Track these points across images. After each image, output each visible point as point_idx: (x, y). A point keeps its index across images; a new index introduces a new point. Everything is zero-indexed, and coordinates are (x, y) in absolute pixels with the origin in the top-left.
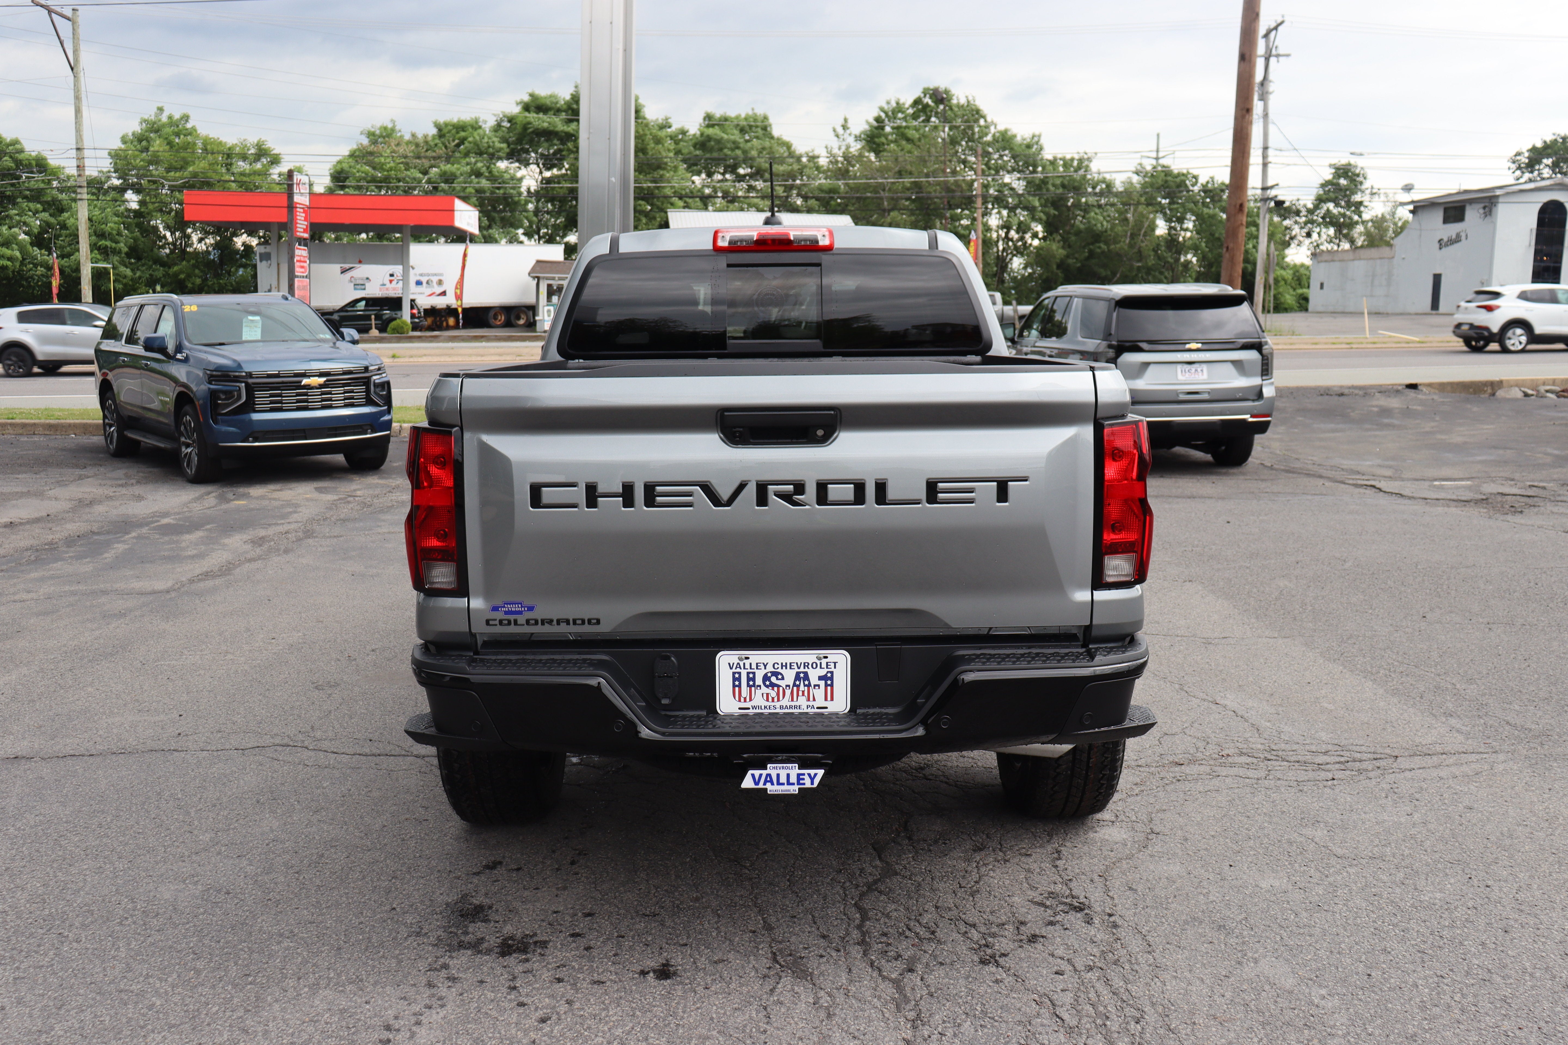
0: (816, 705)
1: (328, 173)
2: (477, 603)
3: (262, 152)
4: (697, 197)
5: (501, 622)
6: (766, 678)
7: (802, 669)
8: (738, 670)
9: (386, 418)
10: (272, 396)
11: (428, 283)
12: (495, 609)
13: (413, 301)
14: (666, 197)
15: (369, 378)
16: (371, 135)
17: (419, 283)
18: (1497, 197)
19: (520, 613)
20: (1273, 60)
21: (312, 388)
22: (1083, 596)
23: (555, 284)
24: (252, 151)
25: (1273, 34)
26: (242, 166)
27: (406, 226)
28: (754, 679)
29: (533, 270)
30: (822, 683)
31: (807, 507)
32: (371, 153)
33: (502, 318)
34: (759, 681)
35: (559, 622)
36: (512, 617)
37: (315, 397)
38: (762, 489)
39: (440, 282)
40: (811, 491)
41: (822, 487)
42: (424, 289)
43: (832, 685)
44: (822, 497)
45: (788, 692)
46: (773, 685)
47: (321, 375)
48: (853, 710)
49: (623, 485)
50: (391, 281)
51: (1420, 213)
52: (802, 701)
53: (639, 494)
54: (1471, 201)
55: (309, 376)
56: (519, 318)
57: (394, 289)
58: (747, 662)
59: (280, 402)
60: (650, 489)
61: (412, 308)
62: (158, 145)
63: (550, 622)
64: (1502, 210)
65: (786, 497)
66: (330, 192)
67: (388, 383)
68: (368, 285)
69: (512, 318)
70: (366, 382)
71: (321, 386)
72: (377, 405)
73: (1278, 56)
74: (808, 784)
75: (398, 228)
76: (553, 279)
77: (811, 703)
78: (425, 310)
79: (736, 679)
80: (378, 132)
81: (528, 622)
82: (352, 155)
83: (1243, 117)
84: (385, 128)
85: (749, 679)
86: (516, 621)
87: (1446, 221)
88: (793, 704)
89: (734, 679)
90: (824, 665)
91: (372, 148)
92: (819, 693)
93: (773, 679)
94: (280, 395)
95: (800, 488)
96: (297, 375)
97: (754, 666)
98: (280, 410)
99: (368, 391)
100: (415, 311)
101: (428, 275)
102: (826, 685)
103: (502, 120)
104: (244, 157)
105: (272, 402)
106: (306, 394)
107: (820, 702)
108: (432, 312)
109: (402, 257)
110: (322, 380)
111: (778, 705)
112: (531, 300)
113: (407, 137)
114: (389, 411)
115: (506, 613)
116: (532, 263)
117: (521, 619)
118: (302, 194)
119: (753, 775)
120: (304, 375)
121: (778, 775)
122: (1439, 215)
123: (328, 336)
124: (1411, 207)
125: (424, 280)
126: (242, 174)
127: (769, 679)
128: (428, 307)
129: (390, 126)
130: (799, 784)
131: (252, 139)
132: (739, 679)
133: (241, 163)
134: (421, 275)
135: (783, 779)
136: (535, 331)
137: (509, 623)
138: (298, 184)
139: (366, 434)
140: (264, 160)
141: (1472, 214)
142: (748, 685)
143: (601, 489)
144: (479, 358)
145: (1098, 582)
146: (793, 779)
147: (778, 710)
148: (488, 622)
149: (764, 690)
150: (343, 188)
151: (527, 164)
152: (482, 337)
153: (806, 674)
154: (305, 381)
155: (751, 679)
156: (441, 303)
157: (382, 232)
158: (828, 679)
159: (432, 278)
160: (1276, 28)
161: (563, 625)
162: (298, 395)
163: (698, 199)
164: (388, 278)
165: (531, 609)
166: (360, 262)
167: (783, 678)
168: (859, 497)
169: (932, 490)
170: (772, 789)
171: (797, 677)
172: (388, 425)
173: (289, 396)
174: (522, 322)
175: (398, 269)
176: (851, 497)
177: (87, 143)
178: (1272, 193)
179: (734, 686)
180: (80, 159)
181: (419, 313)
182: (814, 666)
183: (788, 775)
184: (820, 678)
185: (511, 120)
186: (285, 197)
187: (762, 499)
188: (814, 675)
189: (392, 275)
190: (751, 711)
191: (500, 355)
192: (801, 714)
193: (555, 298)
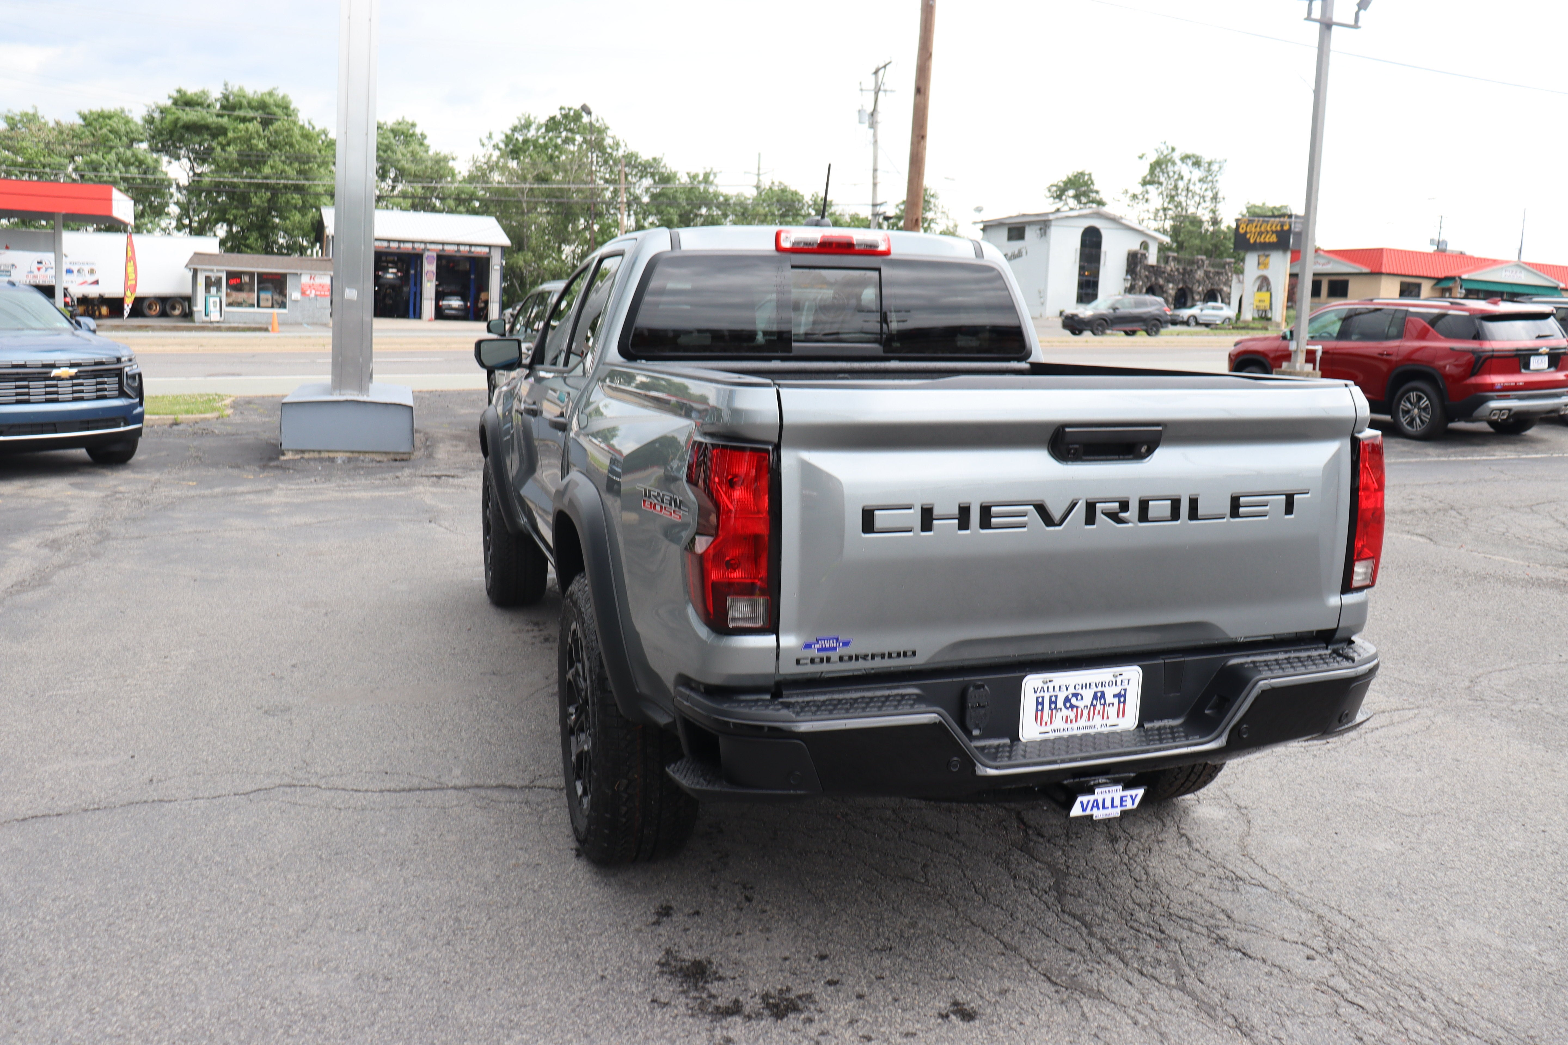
0: (1109, 722)
2: (789, 641)
5: (812, 661)
6: (1067, 700)
7: (1100, 689)
8: (1042, 694)
9: (139, 410)
10: (17, 387)
11: (79, 271)
12: (808, 646)
13: (66, 289)
15: (121, 370)
16: (10, 120)
17: (69, 271)
18: (1050, 221)
19: (834, 649)
20: (881, 94)
21: (63, 379)
22: (1334, 600)
23: (213, 276)
25: (882, 71)
27: (58, 214)
28: (1055, 702)
29: (191, 261)
30: (1116, 700)
31: (1130, 525)
32: (10, 138)
33: (157, 309)
34: (1060, 704)
35: (873, 657)
36: (824, 655)
37: (65, 388)
38: (1091, 507)
39: (92, 271)
40: (1134, 507)
41: (1144, 505)
42: (75, 277)
43: (1124, 702)
44: (1143, 515)
45: (1086, 712)
46: (1072, 707)
47: (72, 365)
48: (1140, 725)
49: (960, 507)
50: (39, 269)
51: (989, 231)
52: (1097, 720)
53: (975, 517)
54: (1030, 223)
55: (59, 367)
56: (174, 308)
57: (43, 277)
58: (1051, 685)
59: (28, 394)
60: (986, 512)
61: (65, 296)
63: (865, 657)
64: (1055, 232)
65: (1113, 516)
67: (140, 375)
68: (13, 272)
69: (168, 309)
70: (119, 373)
71: (72, 378)
72: (130, 397)
73: (885, 91)
74: (1129, 805)
75: (48, 216)
76: (212, 271)
77: (1105, 721)
78: (78, 299)
79: (1040, 703)
80: (18, 118)
81: (841, 659)
83: (919, 143)
84: (26, 114)
85: (1051, 702)
86: (828, 660)
87: (1010, 238)
88: (1089, 724)
89: (1038, 703)
90: (1119, 683)
91: (11, 133)
92: (1112, 711)
93: (1074, 701)
94: (27, 387)
95: (1124, 506)
96: (44, 366)
97: (1057, 689)
98: (28, 402)
99: (120, 383)
100: (68, 300)
101: (79, 263)
102: (1119, 702)
103: (153, 112)
105: (17, 394)
106: (56, 386)
107: (1113, 719)
108: (84, 301)
109: (54, 245)
110: (73, 371)
111: (1075, 725)
112: (187, 290)
113: (51, 124)
114: (141, 404)
115: (819, 650)
116: (191, 254)
117: (834, 656)
119: (1082, 803)
120: (53, 366)
121: (1104, 800)
122: (1004, 233)
123: (66, 325)
124: (981, 226)
125: (75, 268)
127: (1070, 701)
128: (80, 296)
129: (31, 111)
130: (1121, 805)
132: (1042, 704)
134: (72, 263)
135: (1108, 803)
136: (193, 321)
137: (822, 660)
139: (119, 426)
141: (1031, 234)
142: (1050, 708)
143: (936, 512)
144: (161, 348)
145: (1347, 587)
146: (1117, 802)
147: (1075, 732)
148: (798, 662)
149: (1065, 712)
151: (177, 158)
152: (147, 327)
153: (1103, 693)
154: (55, 372)
155: (1053, 702)
156: (93, 292)
157: (27, 218)
158: (1121, 696)
159: (83, 267)
160: (885, 67)
161: (878, 659)
162: (46, 386)
164: (36, 265)
165: (846, 644)
166: (7, 248)
167: (1082, 699)
168: (1175, 515)
169: (1235, 504)
170: (1098, 814)
171: (1095, 697)
172: (140, 418)
173: (37, 388)
174: (177, 312)
175: (49, 257)
176: (1167, 513)
178: (880, 209)
179: (1037, 710)
181: (72, 300)
182: (1111, 684)
183: (1113, 799)
184: (1115, 696)
185: (162, 112)
187: (1090, 519)
188: (1110, 692)
189: (40, 263)
190: (1051, 736)
191: (182, 345)
192: (1096, 734)
193: (213, 290)
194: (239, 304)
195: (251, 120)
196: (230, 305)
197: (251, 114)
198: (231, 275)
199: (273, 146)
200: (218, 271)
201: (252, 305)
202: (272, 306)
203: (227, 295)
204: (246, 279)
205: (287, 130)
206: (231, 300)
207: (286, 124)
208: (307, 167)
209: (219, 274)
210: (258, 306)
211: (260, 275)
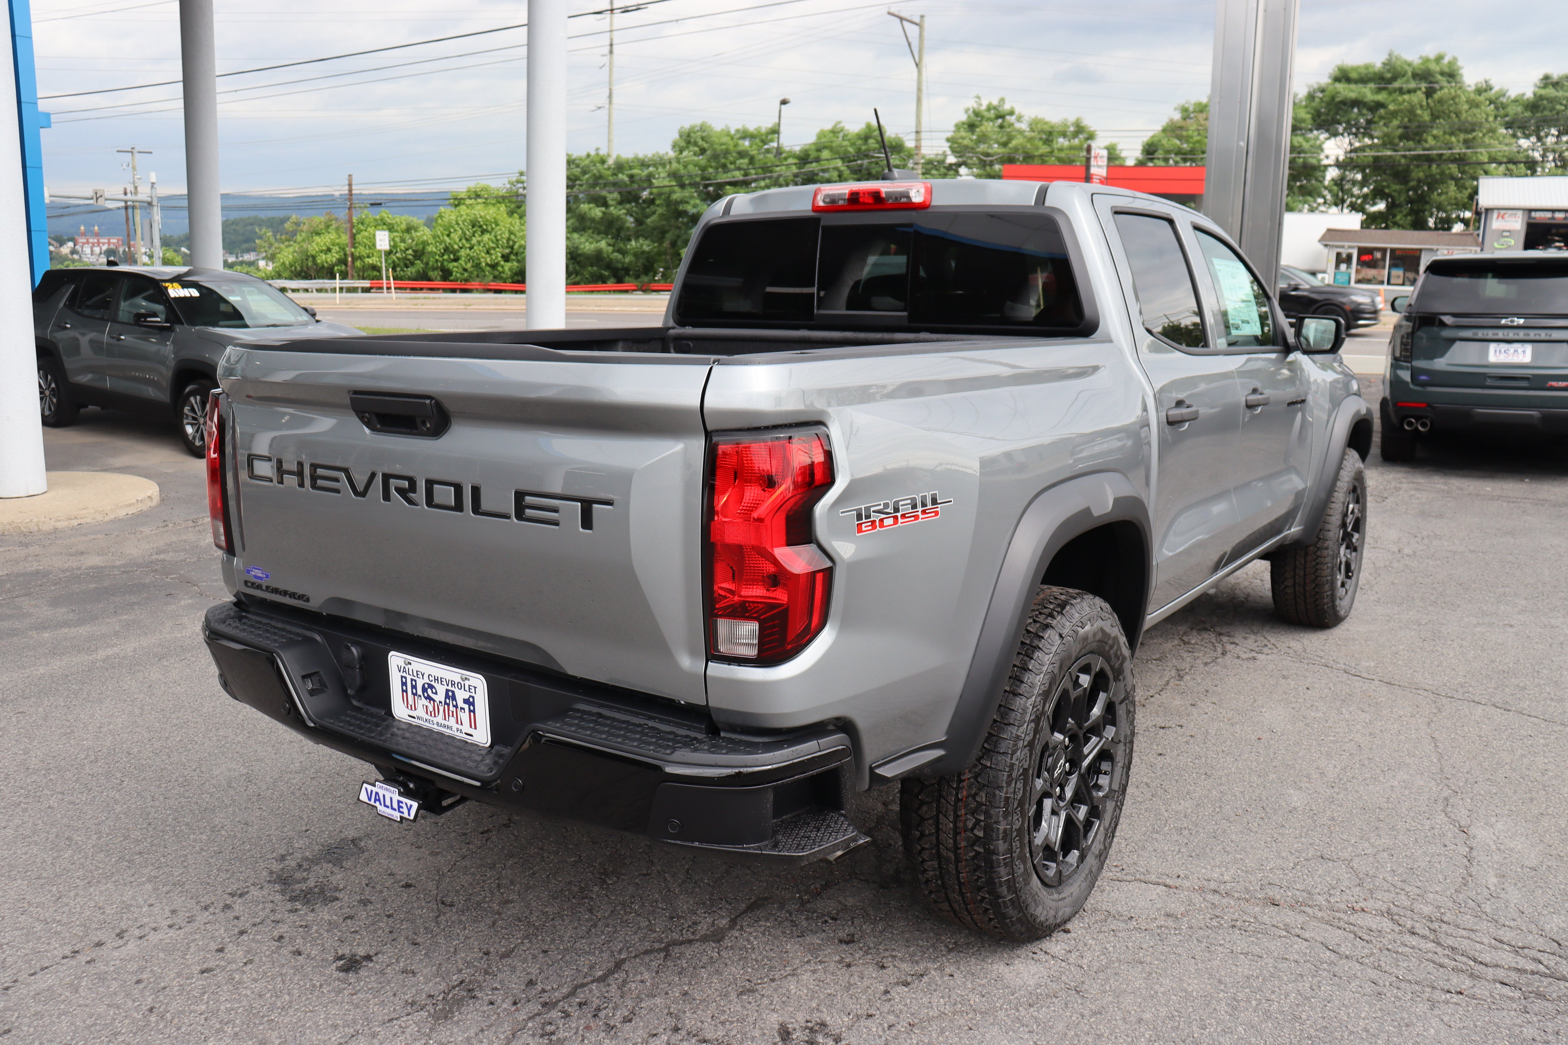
0: (464, 730)
1: (1141, 148)
3: (1079, 129)
4: (1520, 162)
6: (424, 689)
7: (450, 687)
8: (404, 674)
14: (1481, 164)
16: (1185, 110)
22: (697, 665)
23: (1344, 252)
24: (1072, 129)
26: (1062, 142)
27: (1199, 195)
28: (416, 688)
29: (1324, 237)
30: (467, 707)
32: (1181, 128)
34: (420, 690)
43: (474, 711)
45: (441, 709)
46: (430, 698)
48: (491, 746)
52: (452, 723)
58: (410, 668)
62: (989, 127)
65: (404, 494)
66: (1141, 164)
75: (1192, 198)
76: (1343, 247)
77: (459, 727)
79: (404, 684)
80: (1192, 108)
82: (1164, 130)
84: (1200, 104)
85: (412, 686)
88: (446, 723)
89: (402, 684)
90: (466, 688)
91: (1183, 124)
92: (465, 718)
93: (430, 692)
97: (415, 673)
102: (470, 711)
103: (1315, 91)
104: (1064, 135)
107: (466, 727)
111: (435, 720)
116: (1323, 231)
118: (1099, 167)
121: (384, 796)
126: (1061, 150)
127: (427, 690)
129: (1203, 102)
131: (1072, 119)
132: (406, 684)
133: (1061, 140)
138: (1096, 157)
140: (1081, 136)
142: (412, 693)
145: (711, 651)
146: (395, 805)
147: (435, 727)
149: (424, 701)
150: (1151, 160)
151: (1335, 134)
153: (454, 693)
155: (414, 686)
158: (471, 704)
163: (1522, 165)
167: (436, 693)
169: (520, 503)
171: (447, 695)
176: (452, 501)
177: (925, 126)
179: (403, 691)
180: (918, 140)
182: (460, 686)
184: (465, 701)
185: (1323, 91)
186: (1084, 169)
188: (461, 695)
190: (417, 721)
192: (453, 736)
193: (1343, 267)
194: (1368, 281)
195: (1414, 91)
196: (1359, 281)
197: (1413, 85)
198: (1362, 251)
199: (1435, 117)
200: (1350, 247)
201: (1382, 283)
202: (1403, 284)
203: (1357, 271)
204: (1378, 255)
205: (1453, 99)
206: (1360, 277)
207: (1453, 91)
208: (1470, 136)
209: (1350, 251)
210: (1389, 283)
211: (1393, 251)
